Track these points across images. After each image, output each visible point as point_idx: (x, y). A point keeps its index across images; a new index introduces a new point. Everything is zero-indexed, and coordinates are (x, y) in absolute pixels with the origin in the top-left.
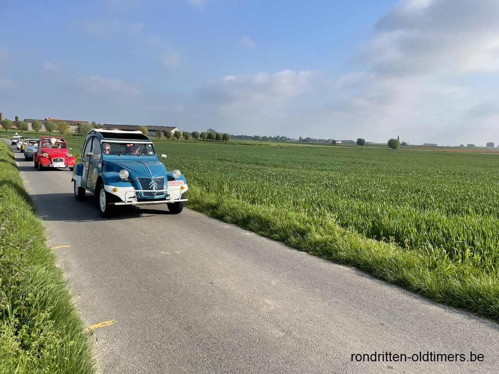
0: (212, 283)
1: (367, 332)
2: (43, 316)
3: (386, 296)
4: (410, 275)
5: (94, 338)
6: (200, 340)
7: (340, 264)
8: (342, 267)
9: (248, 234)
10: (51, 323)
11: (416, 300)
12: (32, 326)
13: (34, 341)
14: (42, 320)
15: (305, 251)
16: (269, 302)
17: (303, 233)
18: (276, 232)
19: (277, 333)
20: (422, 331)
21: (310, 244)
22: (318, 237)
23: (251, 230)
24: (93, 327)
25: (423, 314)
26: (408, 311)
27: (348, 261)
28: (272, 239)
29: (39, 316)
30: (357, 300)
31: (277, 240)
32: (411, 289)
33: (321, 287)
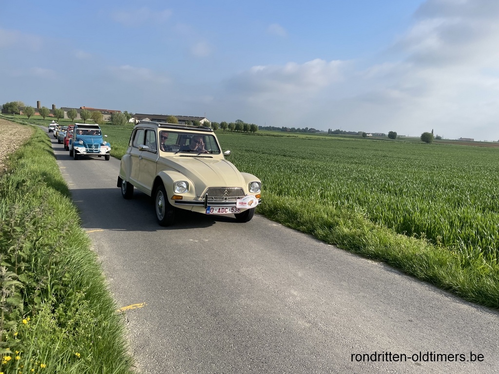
0: (239, 272)
1: (395, 328)
2: (79, 295)
3: (415, 292)
4: (442, 272)
5: (125, 319)
6: (226, 327)
7: (368, 258)
8: (370, 261)
9: (275, 225)
10: (86, 303)
11: (446, 298)
12: (68, 305)
13: (69, 319)
14: (78, 299)
15: (332, 244)
16: (295, 293)
17: (330, 226)
18: (302, 224)
19: (302, 323)
20: (452, 330)
21: (338, 237)
22: (346, 230)
23: (278, 221)
24: (124, 309)
25: (454, 313)
26: (438, 308)
27: (377, 256)
28: (299, 231)
29: (75, 295)
30: (385, 295)
31: (303, 232)
32: (442, 286)
33: (348, 280)
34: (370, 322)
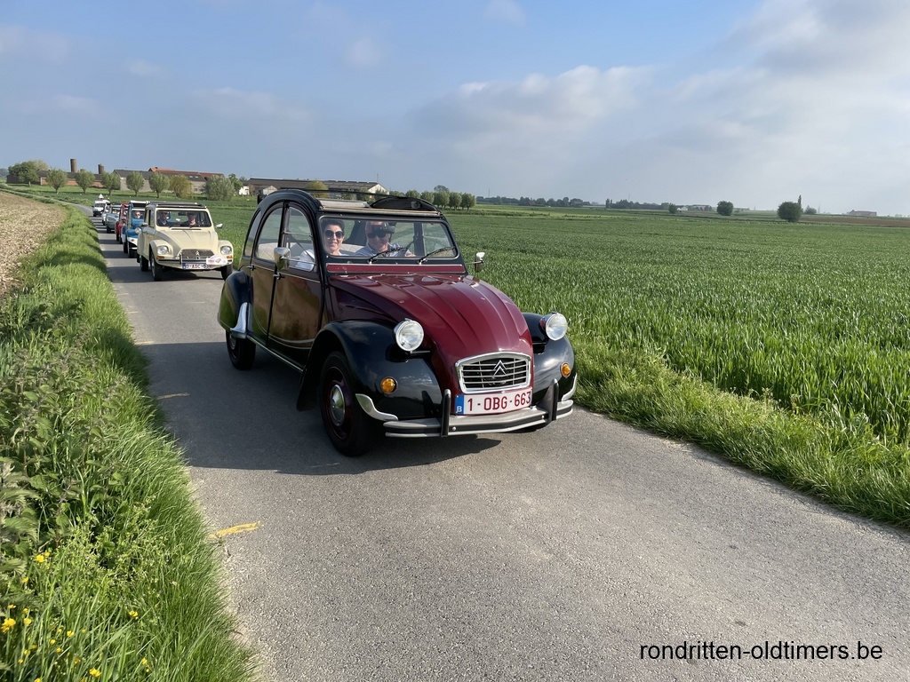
1: (704, 560)
2: (138, 511)
3: (746, 496)
4: (796, 460)
5: (224, 551)
6: (402, 562)
7: (664, 436)
8: (667, 442)
10: (152, 525)
11: (802, 506)
12: (119, 528)
13: (122, 553)
14: (136, 518)
15: (601, 413)
16: (529, 501)
17: (598, 380)
19: (538, 555)
20: (808, 562)
21: (612, 399)
22: (625, 387)
24: (223, 533)
25: (813, 532)
26: (786, 524)
27: (680, 432)
29: (132, 511)
30: (691, 502)
32: (795, 485)
33: (625, 476)
34: (660, 550)
